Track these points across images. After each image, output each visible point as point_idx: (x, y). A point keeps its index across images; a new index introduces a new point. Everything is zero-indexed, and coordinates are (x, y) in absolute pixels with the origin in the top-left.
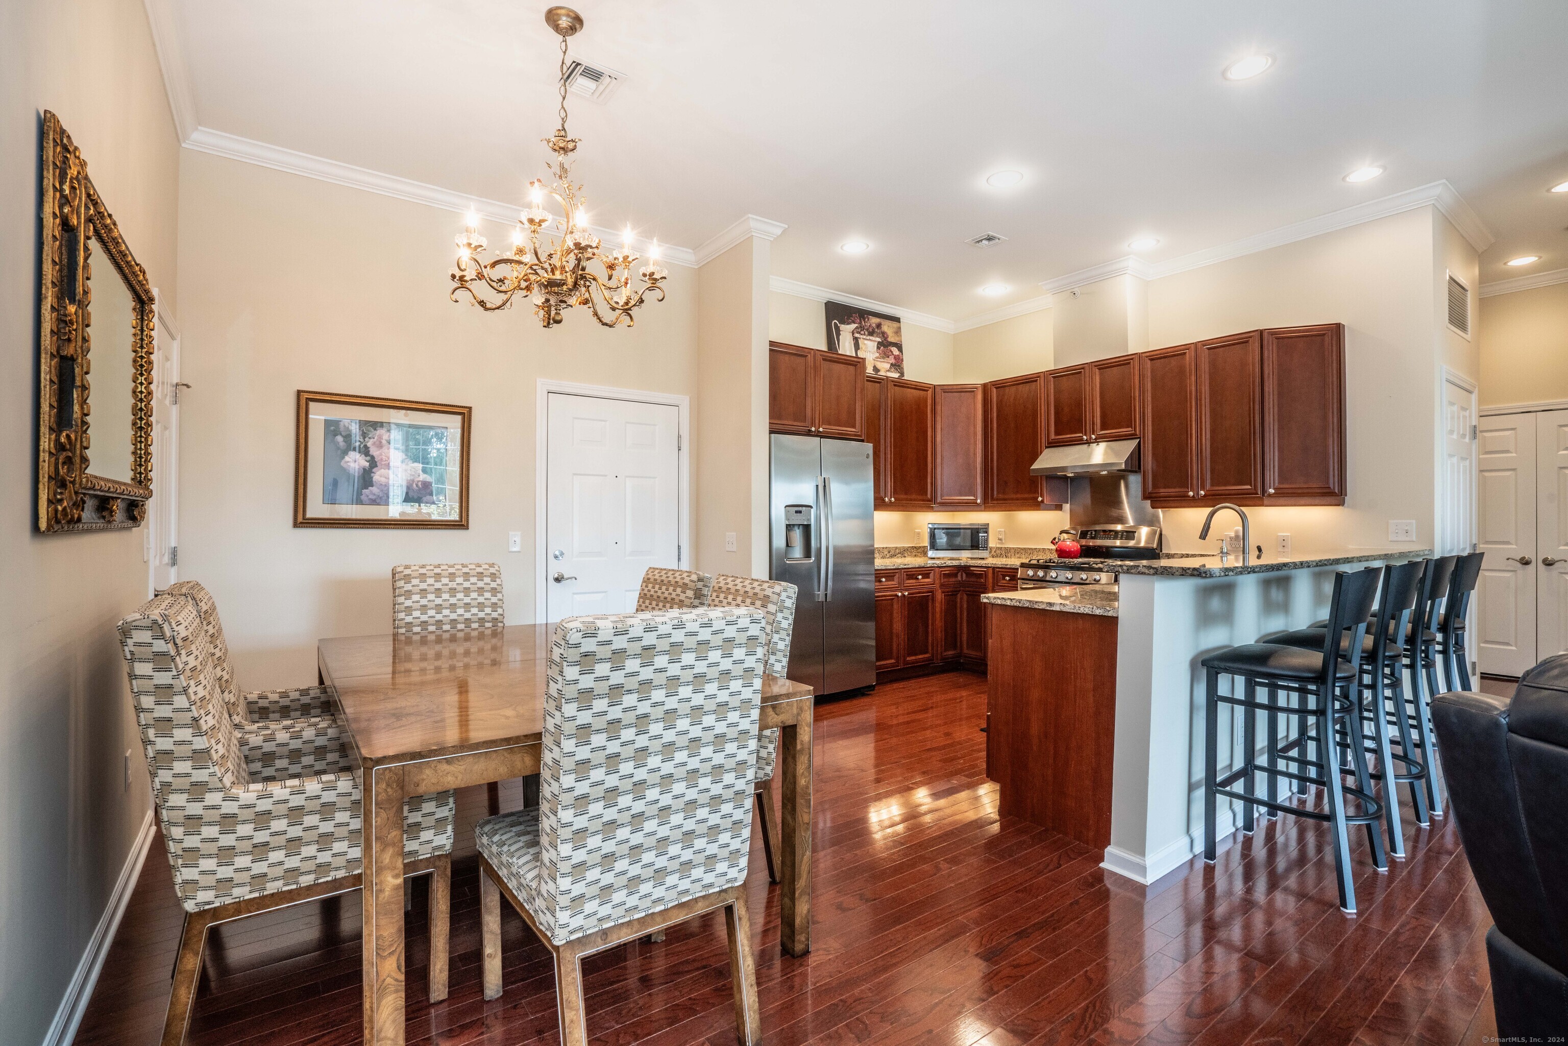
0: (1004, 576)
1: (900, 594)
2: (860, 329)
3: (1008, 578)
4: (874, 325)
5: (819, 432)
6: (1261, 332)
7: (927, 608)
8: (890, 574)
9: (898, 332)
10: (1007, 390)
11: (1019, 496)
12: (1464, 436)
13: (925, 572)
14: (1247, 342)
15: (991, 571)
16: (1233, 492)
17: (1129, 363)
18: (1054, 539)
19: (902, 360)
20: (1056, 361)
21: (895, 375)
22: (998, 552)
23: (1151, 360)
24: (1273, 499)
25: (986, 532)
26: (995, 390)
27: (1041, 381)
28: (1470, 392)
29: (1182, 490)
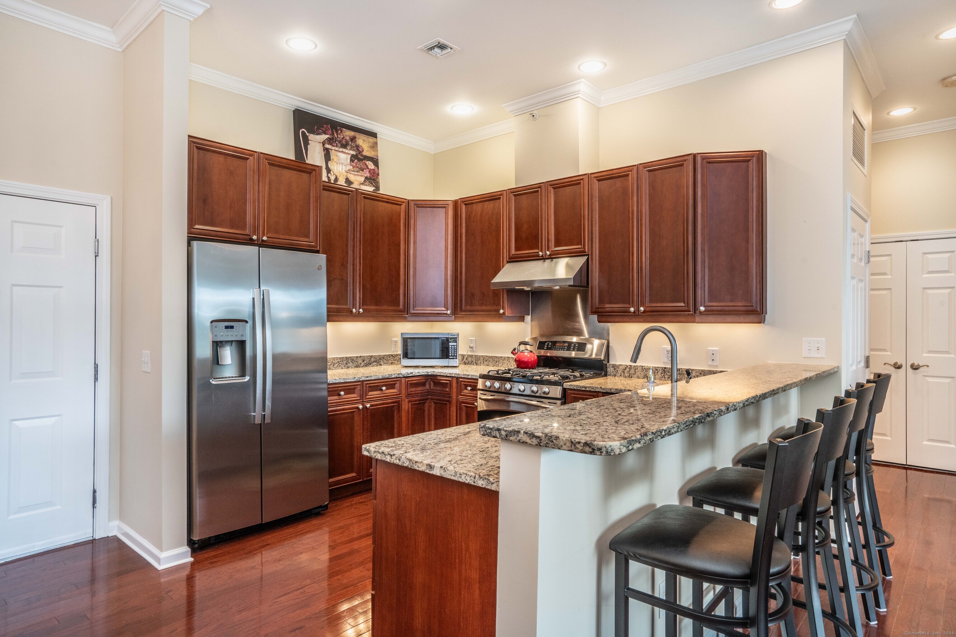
0: (466, 386)
1: (361, 407)
2: (330, 141)
3: (469, 388)
4: (348, 138)
5: (263, 241)
6: (695, 156)
7: (393, 416)
8: (349, 387)
9: (374, 146)
10: (474, 206)
11: (484, 308)
12: (861, 259)
13: (390, 382)
14: (682, 165)
15: (454, 381)
16: (669, 309)
17: (579, 184)
18: (514, 350)
19: (378, 175)
20: (517, 181)
21: (370, 189)
22: (470, 359)
23: (599, 180)
24: (703, 317)
25: (456, 342)
26: (464, 206)
27: (504, 199)
28: (866, 221)
29: (624, 305)
